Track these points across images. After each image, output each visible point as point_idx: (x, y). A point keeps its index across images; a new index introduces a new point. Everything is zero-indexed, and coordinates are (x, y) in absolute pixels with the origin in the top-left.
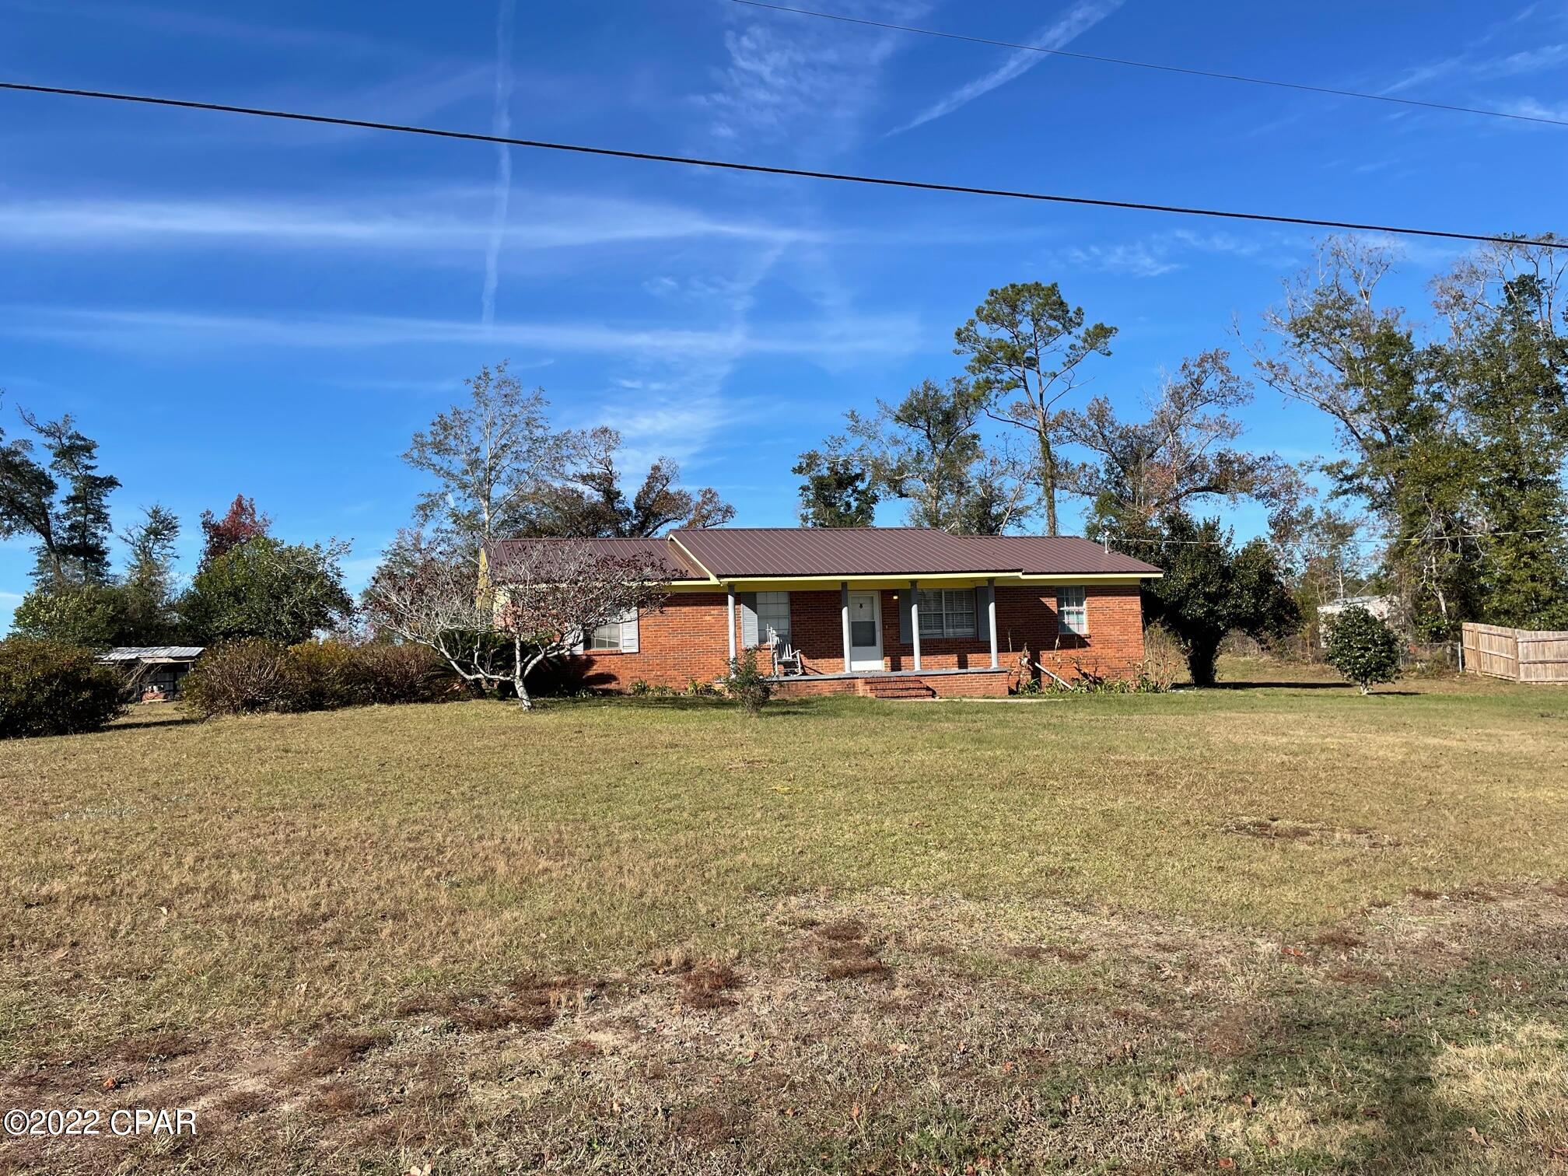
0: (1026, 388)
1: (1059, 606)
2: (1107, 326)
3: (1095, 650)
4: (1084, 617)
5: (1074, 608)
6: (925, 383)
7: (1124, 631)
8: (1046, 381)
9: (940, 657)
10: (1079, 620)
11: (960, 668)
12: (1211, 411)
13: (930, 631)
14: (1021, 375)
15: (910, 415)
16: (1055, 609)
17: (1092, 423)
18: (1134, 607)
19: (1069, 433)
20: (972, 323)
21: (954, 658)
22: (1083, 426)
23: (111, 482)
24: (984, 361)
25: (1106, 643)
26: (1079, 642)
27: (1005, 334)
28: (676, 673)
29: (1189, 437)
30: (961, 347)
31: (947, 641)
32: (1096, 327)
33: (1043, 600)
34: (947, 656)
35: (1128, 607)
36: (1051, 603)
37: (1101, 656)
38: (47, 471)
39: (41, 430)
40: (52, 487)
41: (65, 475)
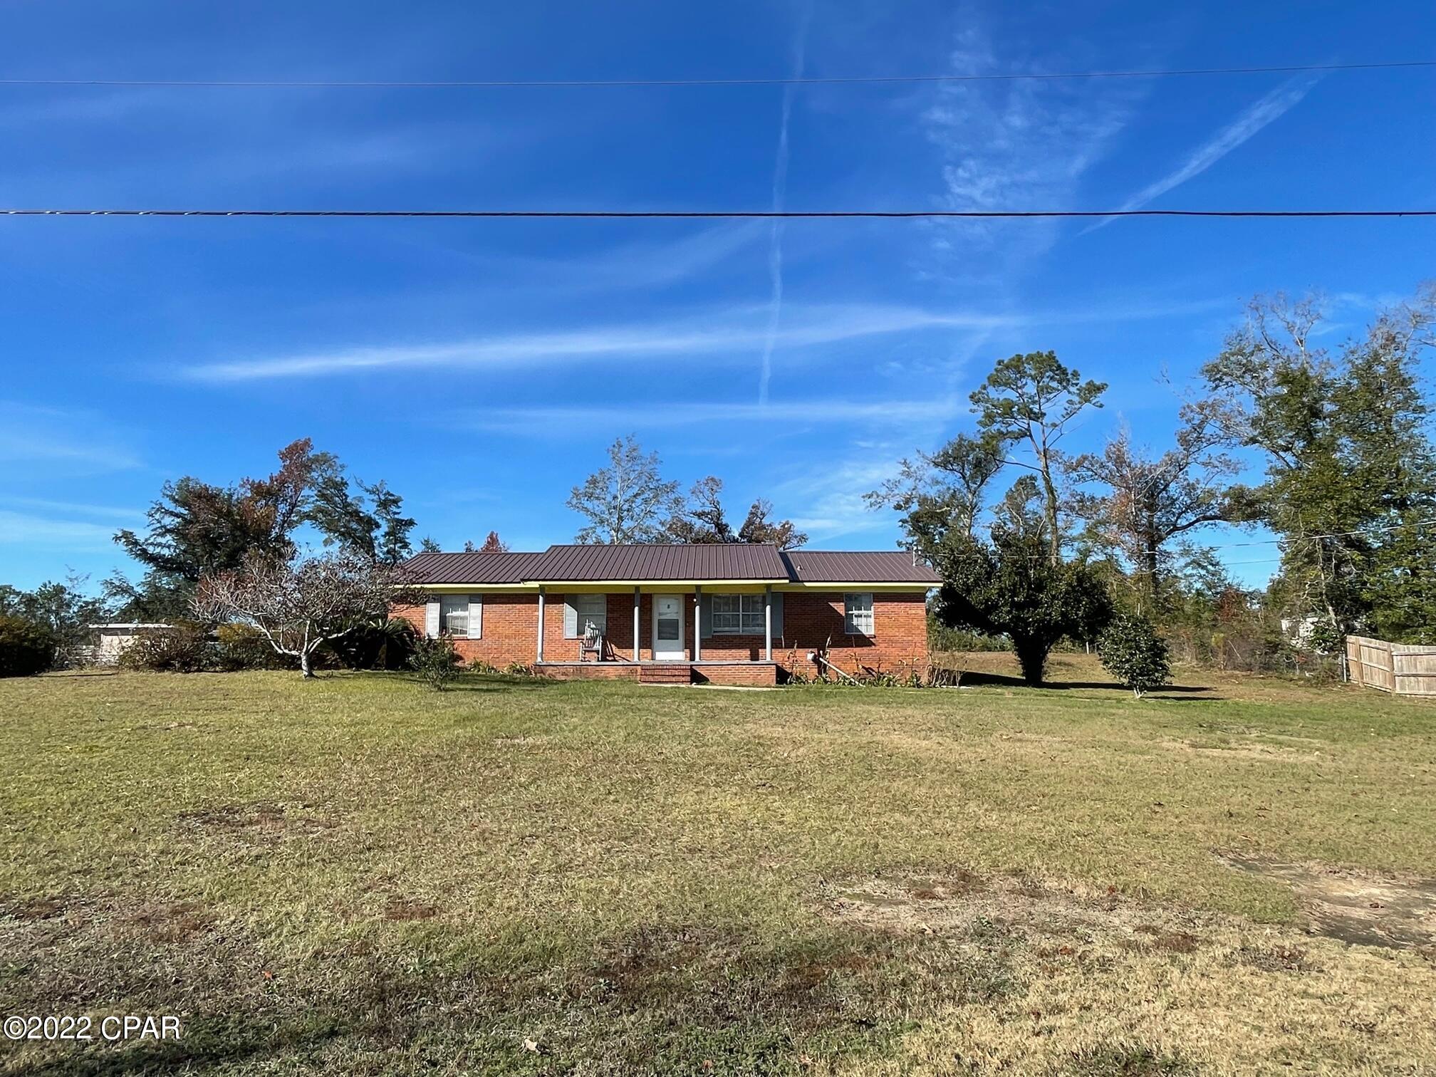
0: (1031, 436)
1: (847, 609)
2: (1097, 383)
3: (881, 648)
4: (872, 620)
5: (863, 612)
6: (959, 435)
7: (910, 633)
8: (1047, 431)
9: (733, 651)
10: (866, 623)
11: (752, 660)
12: (1215, 450)
13: (727, 629)
14: (1026, 426)
15: (945, 462)
16: (843, 613)
17: (1110, 464)
18: (920, 612)
19: (1090, 473)
20: (985, 388)
21: (747, 652)
22: (1102, 466)
23: (411, 523)
24: (990, 418)
25: (891, 642)
26: (864, 641)
27: (1011, 395)
28: (509, 656)
29: (1195, 473)
30: (975, 407)
31: (741, 637)
32: (1087, 384)
33: (831, 604)
34: (740, 651)
35: (914, 612)
36: (840, 608)
37: (886, 655)
38: (373, 516)
39: (367, 491)
40: (378, 526)
41: (383, 518)
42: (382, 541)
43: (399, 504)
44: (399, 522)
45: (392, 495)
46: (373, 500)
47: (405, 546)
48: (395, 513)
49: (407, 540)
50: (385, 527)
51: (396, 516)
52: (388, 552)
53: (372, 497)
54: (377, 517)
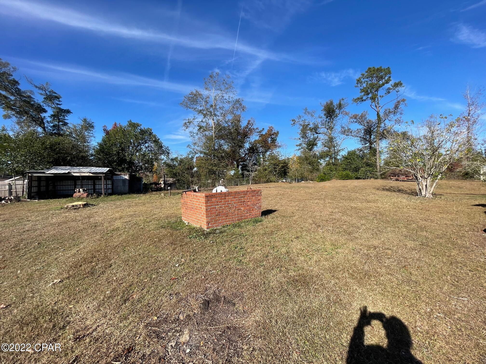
38: (42, 104)
39: (36, 87)
40: (45, 111)
41: (49, 106)
42: (49, 119)
43: (60, 99)
44: (61, 110)
45: (56, 93)
46: (41, 94)
47: (65, 124)
48: (58, 104)
49: (66, 121)
50: (50, 112)
51: (59, 106)
52: (54, 126)
53: (41, 91)
54: (44, 105)
